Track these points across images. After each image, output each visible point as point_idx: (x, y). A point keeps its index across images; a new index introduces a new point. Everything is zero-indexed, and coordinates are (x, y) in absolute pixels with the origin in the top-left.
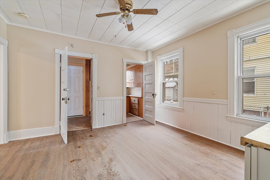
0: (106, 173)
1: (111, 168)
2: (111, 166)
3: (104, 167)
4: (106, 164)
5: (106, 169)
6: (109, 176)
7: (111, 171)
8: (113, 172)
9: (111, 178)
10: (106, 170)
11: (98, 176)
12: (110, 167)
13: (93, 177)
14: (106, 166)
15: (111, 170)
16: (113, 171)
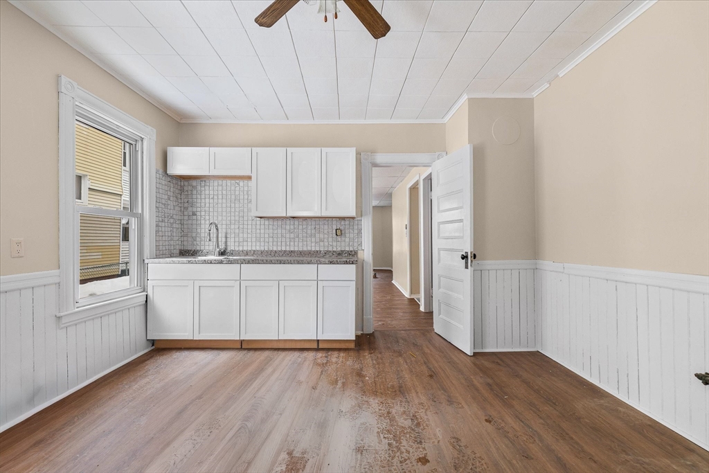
0: (404, 443)
1: (389, 450)
2: (387, 456)
3: (405, 460)
4: (400, 468)
5: (402, 453)
6: (398, 433)
7: (392, 441)
8: (388, 438)
9: (395, 429)
10: (402, 448)
11: (423, 441)
12: (391, 452)
13: (433, 442)
14: (401, 462)
15: (390, 445)
16: (387, 441)
